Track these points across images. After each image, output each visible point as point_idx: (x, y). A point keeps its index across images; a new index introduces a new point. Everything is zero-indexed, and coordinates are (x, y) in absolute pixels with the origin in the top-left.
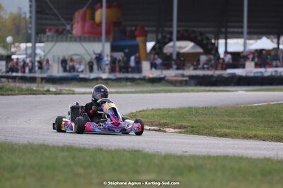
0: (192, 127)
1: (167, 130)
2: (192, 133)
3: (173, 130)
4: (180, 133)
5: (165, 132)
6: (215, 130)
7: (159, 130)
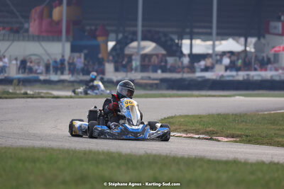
0: (247, 136)
1: (220, 138)
2: (249, 142)
3: (226, 139)
4: (236, 142)
5: (219, 141)
6: (277, 139)
7: (211, 139)
